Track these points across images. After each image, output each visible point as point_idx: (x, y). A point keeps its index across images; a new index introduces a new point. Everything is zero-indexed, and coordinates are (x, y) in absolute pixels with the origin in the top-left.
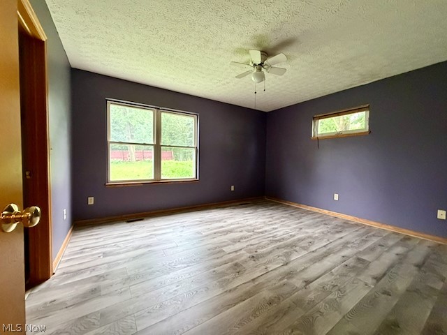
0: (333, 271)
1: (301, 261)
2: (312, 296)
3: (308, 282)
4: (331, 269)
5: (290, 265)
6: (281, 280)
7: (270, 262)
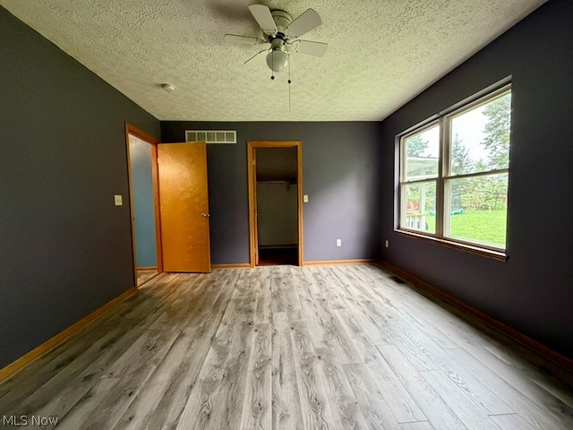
0: (155, 367)
1: (200, 355)
2: (174, 328)
3: (182, 335)
4: (158, 368)
5: (208, 340)
6: (205, 324)
7: (230, 331)
